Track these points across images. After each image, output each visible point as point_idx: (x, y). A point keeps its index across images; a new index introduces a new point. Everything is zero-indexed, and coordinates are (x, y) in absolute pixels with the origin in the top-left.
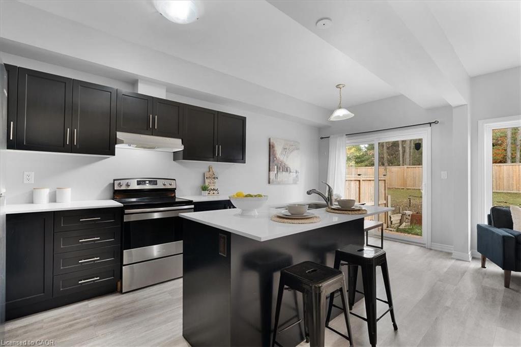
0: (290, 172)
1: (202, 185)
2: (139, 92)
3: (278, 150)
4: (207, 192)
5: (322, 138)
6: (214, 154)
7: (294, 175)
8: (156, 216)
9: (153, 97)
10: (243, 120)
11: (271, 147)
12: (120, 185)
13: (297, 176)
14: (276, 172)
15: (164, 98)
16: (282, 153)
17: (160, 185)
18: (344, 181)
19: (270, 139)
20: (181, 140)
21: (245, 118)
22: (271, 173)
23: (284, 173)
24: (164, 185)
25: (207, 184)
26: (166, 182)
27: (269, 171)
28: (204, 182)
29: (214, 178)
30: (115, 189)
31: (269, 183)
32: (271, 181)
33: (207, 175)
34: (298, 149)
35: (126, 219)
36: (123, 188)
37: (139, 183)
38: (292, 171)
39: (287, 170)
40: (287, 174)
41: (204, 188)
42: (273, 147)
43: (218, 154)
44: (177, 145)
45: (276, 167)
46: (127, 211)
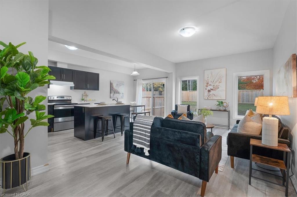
0: (120, 94)
1: (82, 98)
2: (58, 67)
3: (114, 85)
4: (84, 101)
5: (134, 80)
6: (86, 87)
7: (122, 95)
8: (61, 108)
9: (63, 68)
10: (98, 75)
11: (111, 84)
12: (51, 98)
13: (123, 95)
14: (113, 94)
15: (67, 68)
16: (116, 86)
17: (65, 98)
18: (142, 97)
19: (111, 81)
20: (73, 83)
21: (99, 74)
22: (111, 94)
23: (117, 94)
24: (67, 98)
25: (84, 98)
26: (68, 97)
27: (110, 93)
28: (83, 97)
29: (87, 96)
30: (49, 99)
31: (110, 98)
32: (111, 97)
33: (84, 95)
34: (123, 85)
35: (55, 108)
36: (52, 99)
37: (57, 97)
38: (121, 93)
39: (118, 93)
40: (119, 94)
41: (83, 100)
42: (112, 84)
43: (88, 87)
44: (72, 84)
45: (113, 92)
46: (55, 106)
